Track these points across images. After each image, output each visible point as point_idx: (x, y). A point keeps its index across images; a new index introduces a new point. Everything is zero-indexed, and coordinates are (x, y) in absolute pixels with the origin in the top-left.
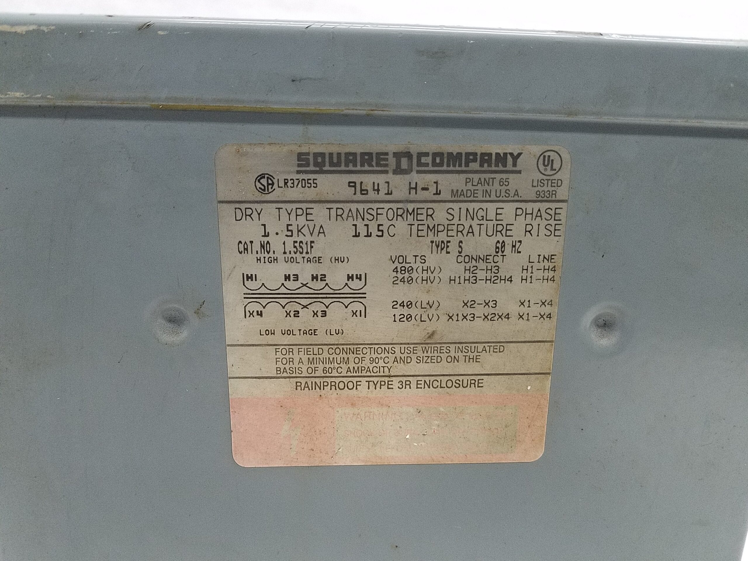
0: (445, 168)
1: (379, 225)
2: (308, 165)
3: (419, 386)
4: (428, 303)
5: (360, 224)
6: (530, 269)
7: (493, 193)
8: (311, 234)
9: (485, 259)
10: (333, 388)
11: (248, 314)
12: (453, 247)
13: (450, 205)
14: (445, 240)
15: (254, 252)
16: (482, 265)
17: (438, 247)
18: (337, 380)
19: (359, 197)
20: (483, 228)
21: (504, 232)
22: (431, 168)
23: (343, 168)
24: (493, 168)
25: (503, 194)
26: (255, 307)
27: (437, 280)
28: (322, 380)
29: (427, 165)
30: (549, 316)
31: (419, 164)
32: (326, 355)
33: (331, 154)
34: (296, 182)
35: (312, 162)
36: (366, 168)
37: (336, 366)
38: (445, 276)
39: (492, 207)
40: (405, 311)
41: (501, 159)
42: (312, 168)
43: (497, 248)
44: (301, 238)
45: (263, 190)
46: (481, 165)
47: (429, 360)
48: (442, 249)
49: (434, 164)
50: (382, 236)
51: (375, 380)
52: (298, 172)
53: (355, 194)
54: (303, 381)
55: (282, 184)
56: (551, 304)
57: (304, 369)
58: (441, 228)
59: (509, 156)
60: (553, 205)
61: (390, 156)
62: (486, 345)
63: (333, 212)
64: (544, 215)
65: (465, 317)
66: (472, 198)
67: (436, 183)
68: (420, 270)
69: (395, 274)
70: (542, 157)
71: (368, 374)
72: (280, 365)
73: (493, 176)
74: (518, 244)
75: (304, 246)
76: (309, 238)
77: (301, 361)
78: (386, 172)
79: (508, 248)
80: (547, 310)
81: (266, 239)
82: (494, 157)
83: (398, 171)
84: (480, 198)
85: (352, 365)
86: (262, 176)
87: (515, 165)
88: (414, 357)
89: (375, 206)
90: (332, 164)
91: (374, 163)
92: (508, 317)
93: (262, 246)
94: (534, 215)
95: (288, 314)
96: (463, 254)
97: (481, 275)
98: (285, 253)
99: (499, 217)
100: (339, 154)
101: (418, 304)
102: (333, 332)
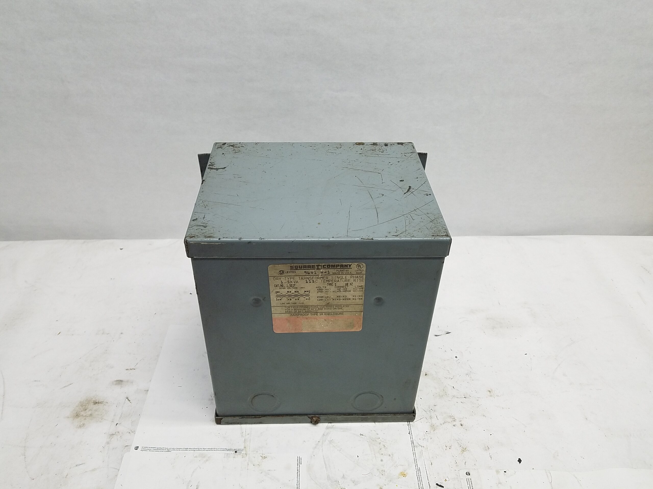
0: (331, 268)
1: (313, 280)
2: (293, 268)
3: (325, 315)
4: (327, 297)
5: (308, 280)
6: (355, 289)
7: (344, 273)
9: (343, 287)
10: (301, 315)
11: (277, 300)
12: (334, 284)
13: (332, 276)
14: (331, 283)
15: (279, 286)
16: (342, 288)
18: (302, 314)
19: (307, 274)
20: (342, 280)
21: (348, 281)
22: (327, 268)
23: (303, 269)
25: (347, 273)
26: (279, 298)
27: (329, 291)
28: (298, 314)
29: (326, 267)
30: (362, 299)
31: (324, 267)
32: (299, 308)
33: (299, 266)
34: (290, 272)
35: (294, 268)
36: (309, 268)
37: (302, 310)
38: (332, 290)
39: (344, 276)
40: (321, 298)
42: (294, 269)
43: (346, 284)
44: (292, 283)
45: (281, 274)
46: (341, 267)
47: (328, 309)
48: (330, 285)
49: (328, 267)
50: (314, 282)
51: (313, 313)
52: (291, 270)
53: (306, 274)
54: (293, 314)
55: (286, 272)
56: (362, 296)
58: (330, 281)
59: (348, 265)
60: (361, 275)
61: (315, 266)
62: (344, 305)
63: (300, 278)
64: (359, 277)
65: (337, 299)
66: (338, 274)
67: (328, 271)
68: (325, 289)
69: (318, 290)
70: (357, 265)
71: (311, 312)
72: (286, 310)
73: (344, 269)
74: (352, 284)
75: (292, 285)
76: (294, 283)
77: (292, 310)
78: (315, 269)
79: (349, 285)
80: (361, 297)
81: (282, 284)
82: (344, 265)
83: (318, 269)
84: (341, 274)
85: (306, 310)
86: (281, 271)
87: (350, 267)
88: (324, 308)
89: (312, 276)
90: (300, 268)
91: (311, 267)
92: (350, 299)
93: (281, 285)
94: (356, 277)
95: (288, 300)
96: (336, 286)
97: (341, 290)
98: (287, 287)
99: (346, 278)
100: (302, 266)
101: (325, 297)
102: (301, 303)
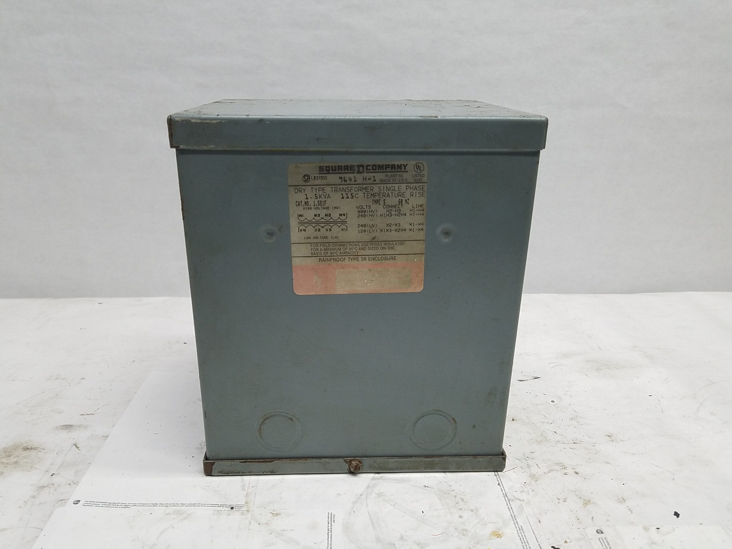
0: (377, 171)
1: (352, 194)
2: (323, 171)
3: (370, 260)
4: (372, 225)
5: (344, 193)
6: (413, 210)
7: (397, 180)
8: (325, 198)
9: (395, 206)
10: (335, 261)
11: (300, 231)
12: (382, 202)
13: (379, 185)
14: (378, 199)
15: (302, 205)
16: (394, 209)
17: (375, 202)
18: (336, 257)
20: (393, 194)
21: (402, 195)
22: (371, 171)
23: (337, 171)
24: (396, 170)
25: (401, 180)
26: (302, 228)
27: (376, 215)
28: (330, 257)
29: (370, 170)
30: (422, 229)
31: (367, 169)
32: (331, 247)
33: (332, 167)
34: (319, 178)
35: (325, 169)
36: (346, 171)
37: (336, 251)
38: (379, 214)
39: (397, 186)
40: (363, 228)
41: (399, 167)
42: (325, 172)
43: (399, 202)
44: (321, 199)
45: (306, 181)
46: (392, 169)
47: (373, 249)
48: (377, 203)
49: (373, 169)
50: (353, 198)
51: (352, 257)
52: (319, 174)
53: (342, 181)
54: (322, 258)
55: (313, 178)
56: (423, 224)
57: (323, 252)
58: (376, 194)
59: (402, 165)
60: (421, 184)
61: (356, 167)
62: (397, 242)
63: (333, 189)
64: (418, 188)
65: (387, 231)
66: (388, 182)
67: (374, 177)
68: (368, 211)
69: (358, 213)
70: (416, 166)
71: (349, 255)
72: (312, 251)
73: (396, 173)
74: (408, 200)
75: (322, 203)
76: (324, 200)
77: (321, 250)
78: (354, 173)
79: (404, 202)
80: (421, 227)
81: (307, 200)
82: (396, 166)
83: (359, 172)
84: (392, 182)
85: (342, 251)
86: (305, 176)
87: (405, 169)
88: (367, 247)
89: (350, 186)
90: (333, 170)
91: (349, 169)
92: (405, 230)
93: (305, 203)
94: (414, 188)
95: (316, 230)
96: (386, 205)
97: (393, 213)
98: (314, 205)
99: (399, 190)
100: (335, 166)
101: (368, 225)
102: (334, 237)
